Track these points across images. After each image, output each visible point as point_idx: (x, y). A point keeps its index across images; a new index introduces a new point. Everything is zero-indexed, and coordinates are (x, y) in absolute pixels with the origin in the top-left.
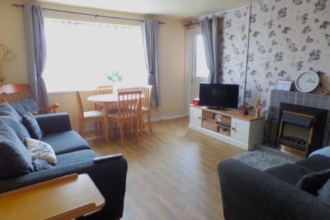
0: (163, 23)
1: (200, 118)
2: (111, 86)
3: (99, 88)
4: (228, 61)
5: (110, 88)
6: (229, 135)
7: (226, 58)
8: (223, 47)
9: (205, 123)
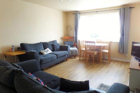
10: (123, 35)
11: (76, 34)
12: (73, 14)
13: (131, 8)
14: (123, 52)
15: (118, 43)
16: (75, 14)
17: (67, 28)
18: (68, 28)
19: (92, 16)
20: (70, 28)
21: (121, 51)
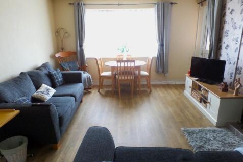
0: (175, 3)
1: (190, 87)
2: (122, 55)
3: (118, 56)
4: (227, 36)
5: (121, 57)
6: (206, 107)
7: (226, 32)
8: (225, 22)
9: (193, 93)
10: (162, 45)
11: (81, 46)
12: (70, 4)
13: (172, 3)
14: (163, 71)
15: (155, 58)
16: (76, 4)
17: (57, 33)
18: (59, 34)
19: (108, 11)
20: (67, 35)
21: (161, 70)
